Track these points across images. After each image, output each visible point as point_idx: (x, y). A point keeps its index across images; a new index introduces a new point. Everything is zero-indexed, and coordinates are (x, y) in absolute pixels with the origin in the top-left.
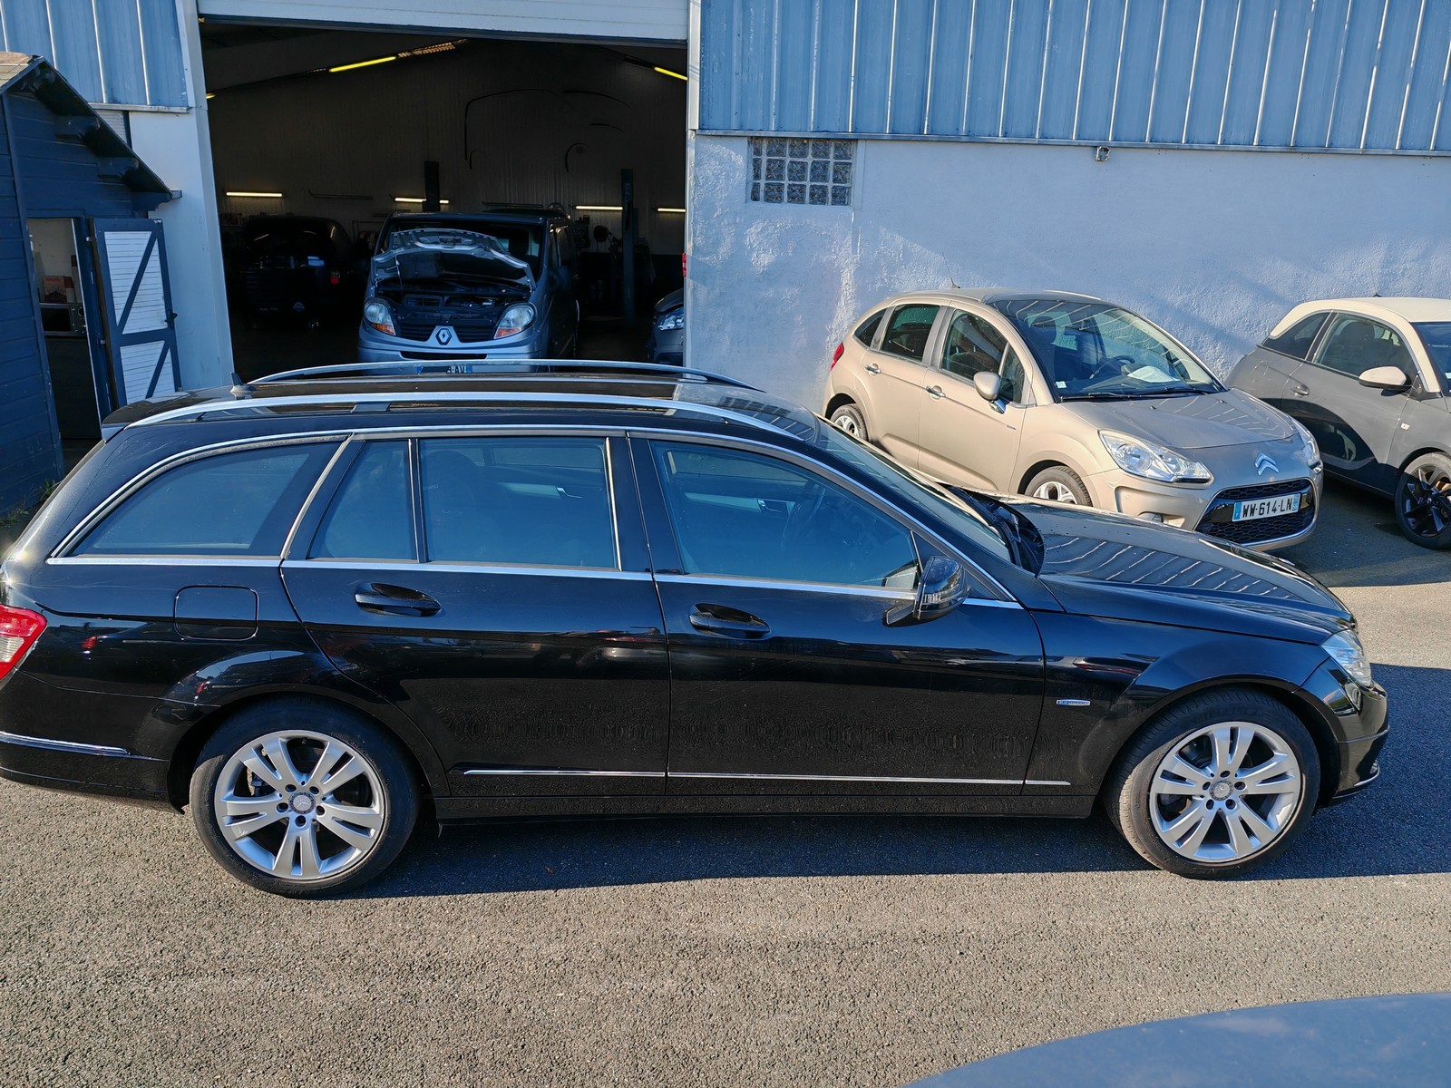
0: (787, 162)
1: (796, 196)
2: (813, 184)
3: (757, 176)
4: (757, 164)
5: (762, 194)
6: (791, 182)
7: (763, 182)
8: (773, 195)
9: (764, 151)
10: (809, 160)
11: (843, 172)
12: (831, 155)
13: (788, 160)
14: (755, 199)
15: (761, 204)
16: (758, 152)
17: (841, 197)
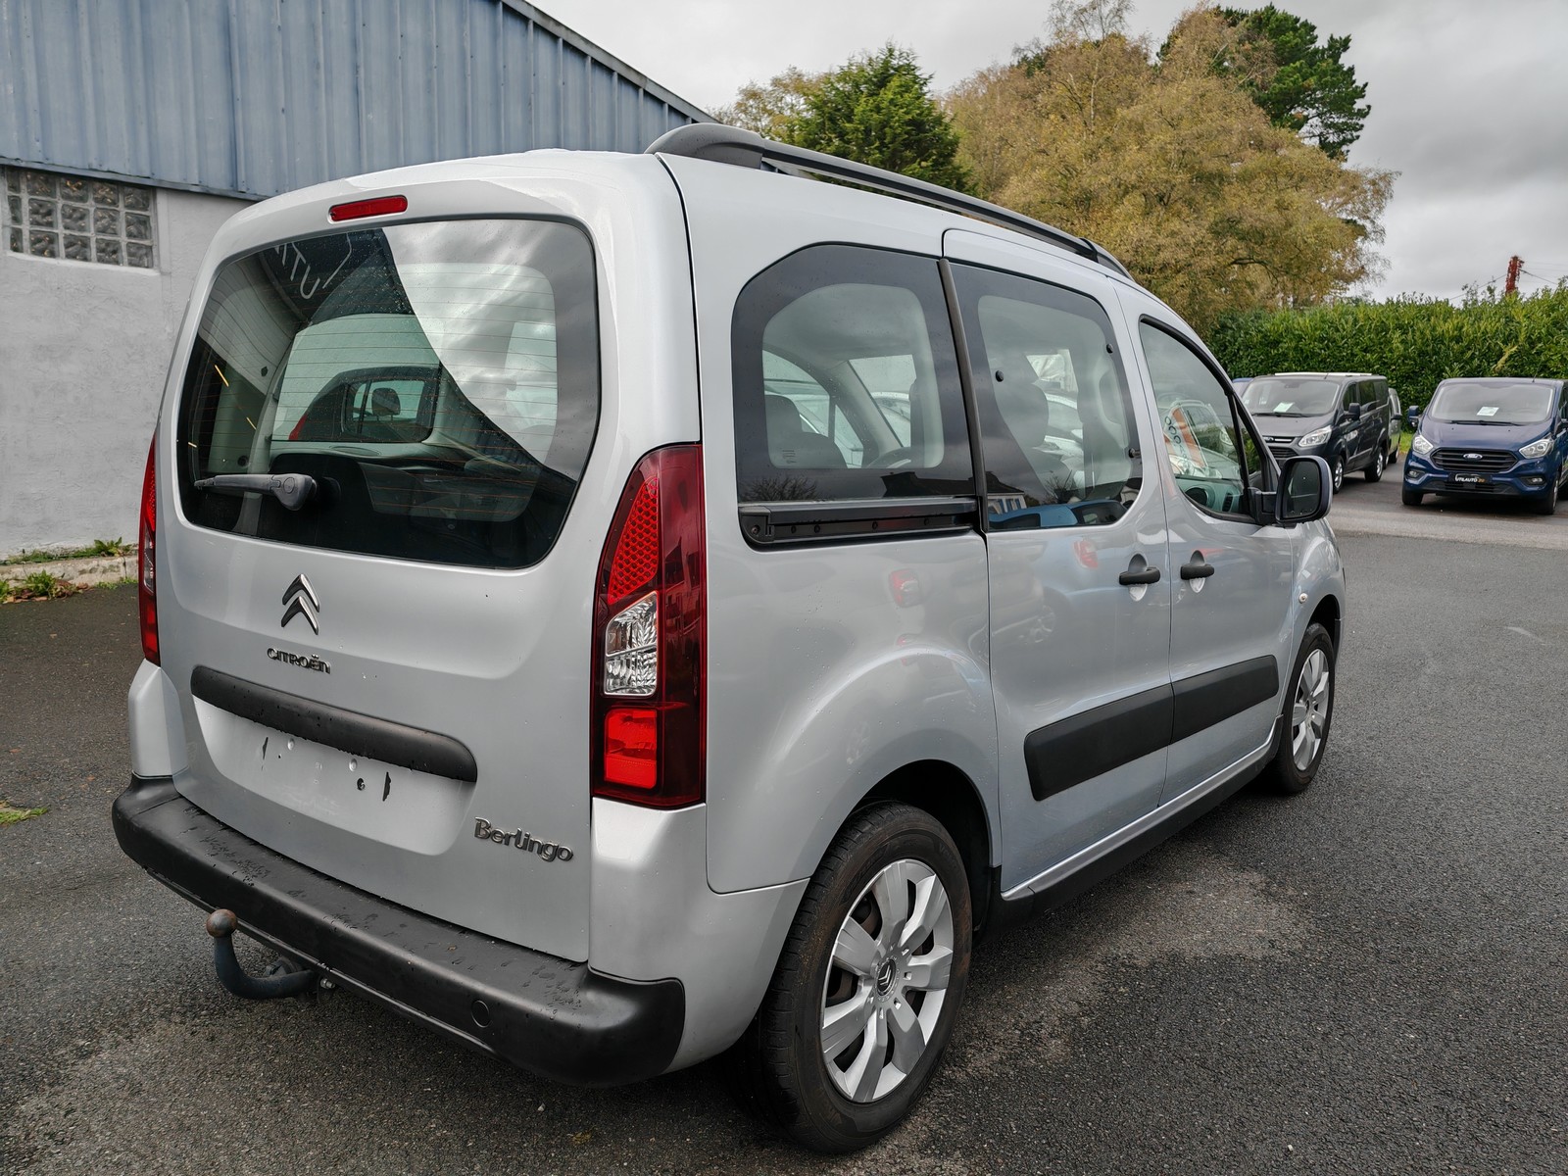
0: (60, 206)
1: (78, 249)
2: (99, 237)
3: (16, 219)
4: (15, 204)
5: (26, 244)
6: (68, 232)
7: (26, 227)
8: (44, 246)
9: (23, 187)
10: (90, 205)
11: (142, 226)
12: (121, 204)
13: (60, 203)
14: (16, 249)
15: (26, 257)
16: (14, 188)
17: (142, 256)
